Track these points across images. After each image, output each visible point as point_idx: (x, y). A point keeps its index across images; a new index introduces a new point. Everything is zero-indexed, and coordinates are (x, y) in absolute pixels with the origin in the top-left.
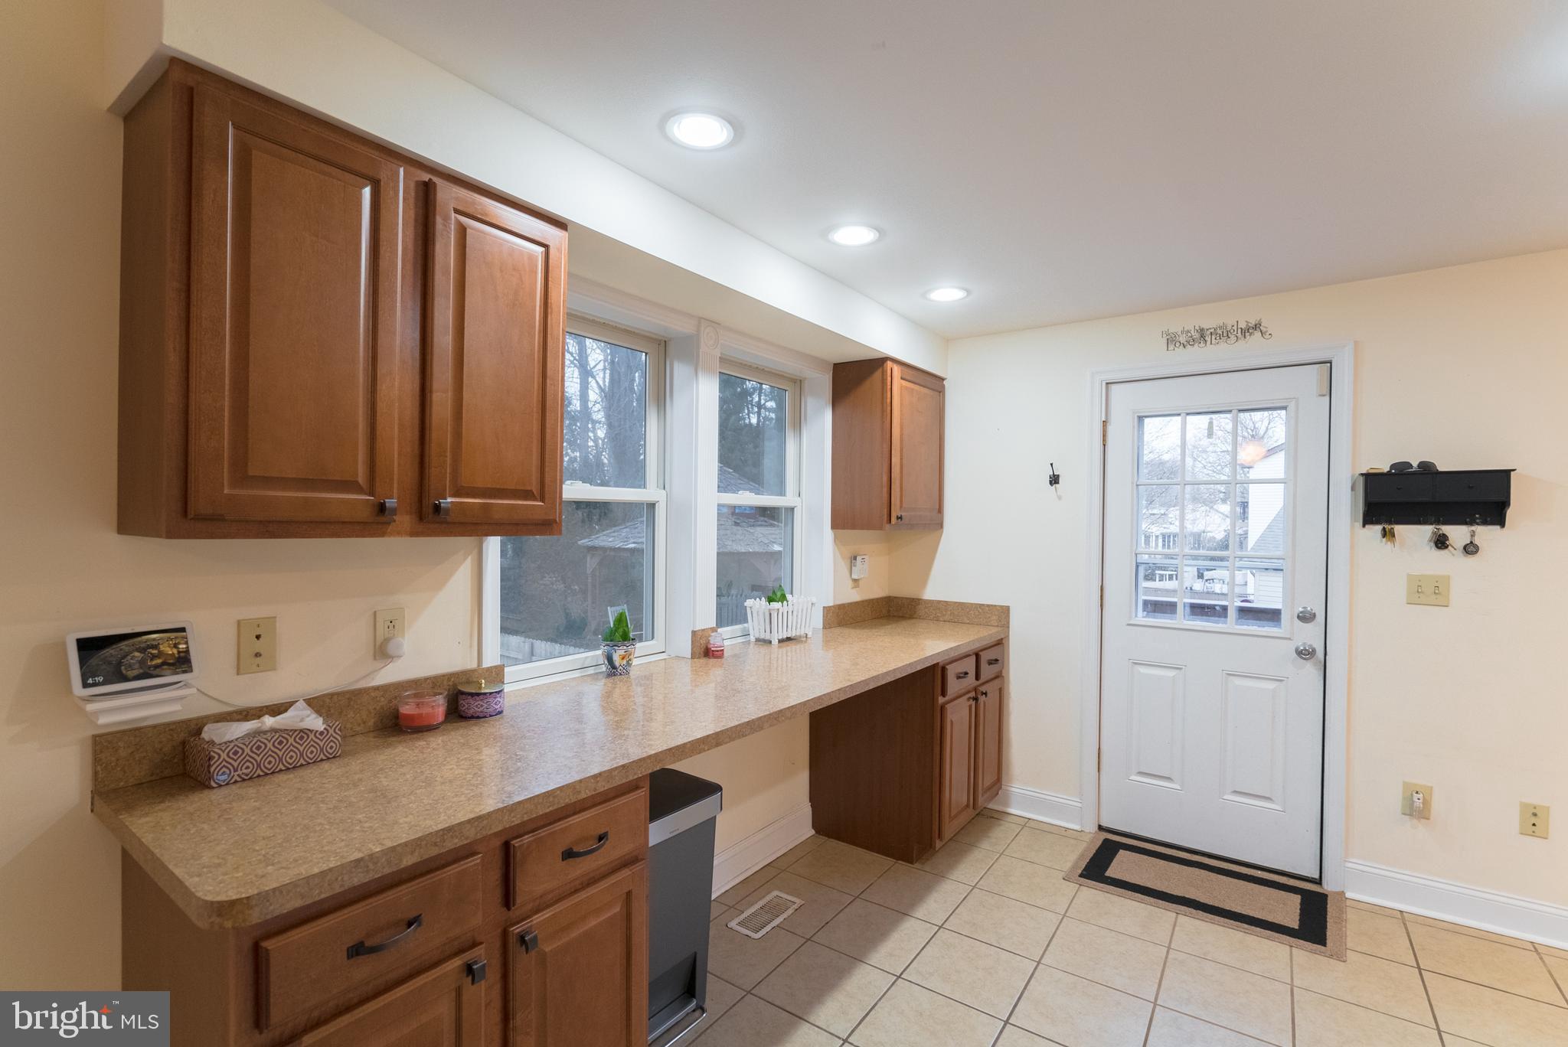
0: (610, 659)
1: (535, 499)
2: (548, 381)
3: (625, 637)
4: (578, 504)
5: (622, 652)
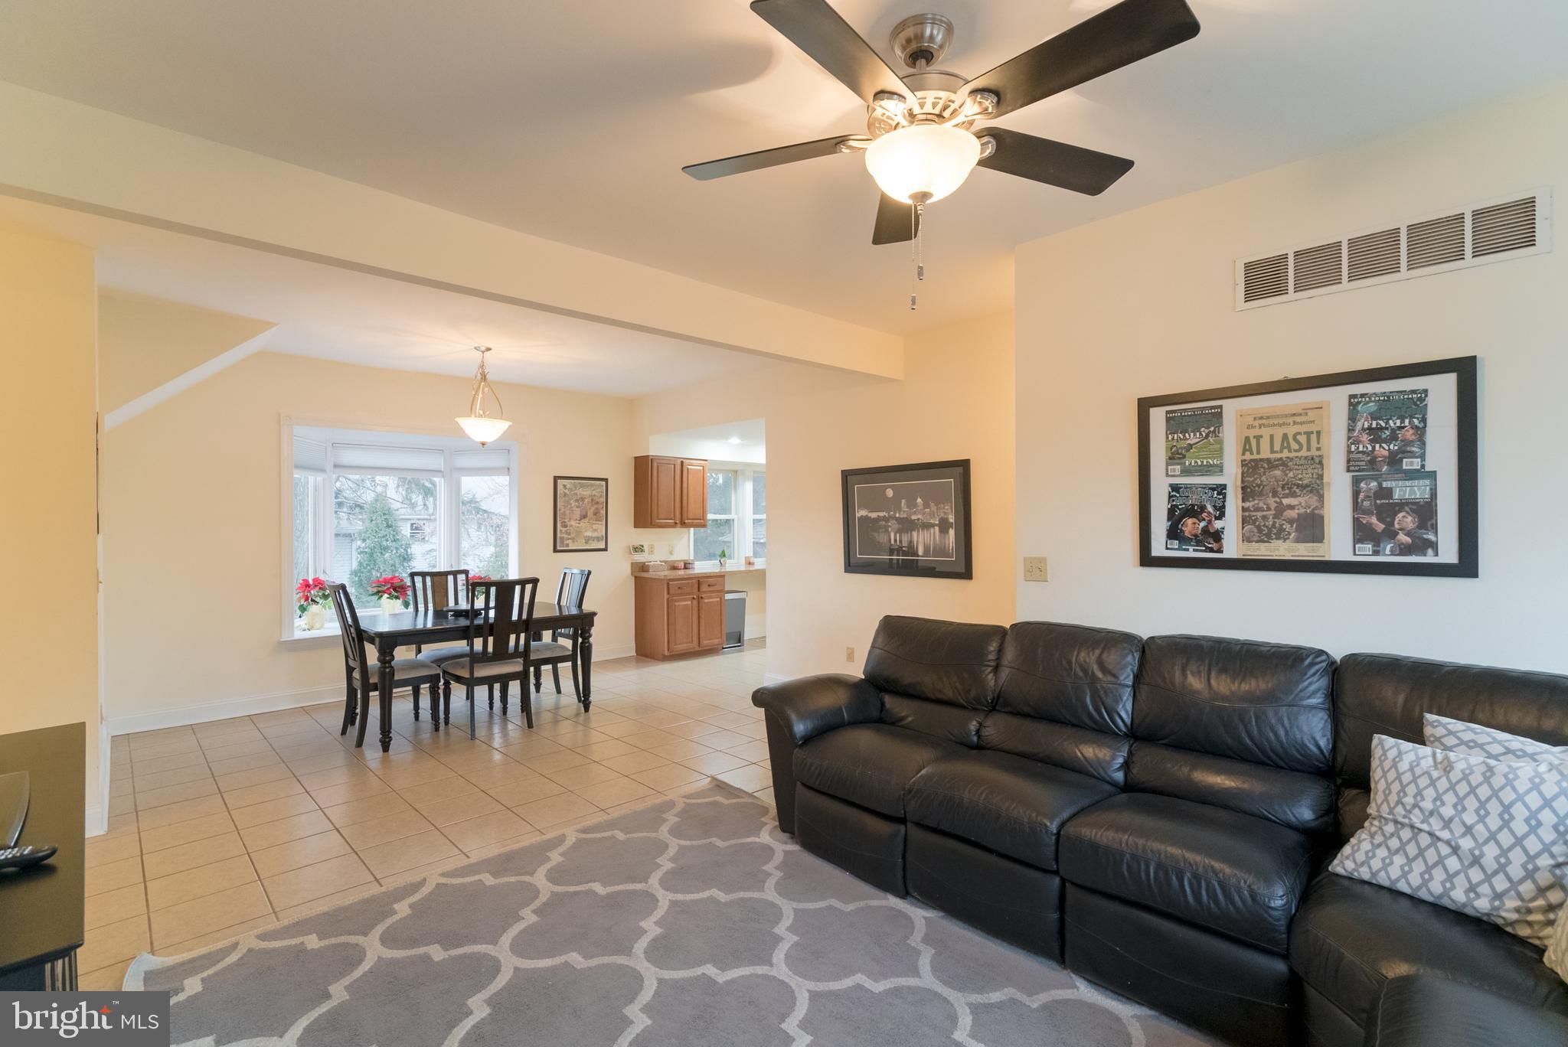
0: (720, 560)
1: (702, 520)
2: (704, 495)
3: (725, 556)
4: (710, 521)
5: (723, 560)
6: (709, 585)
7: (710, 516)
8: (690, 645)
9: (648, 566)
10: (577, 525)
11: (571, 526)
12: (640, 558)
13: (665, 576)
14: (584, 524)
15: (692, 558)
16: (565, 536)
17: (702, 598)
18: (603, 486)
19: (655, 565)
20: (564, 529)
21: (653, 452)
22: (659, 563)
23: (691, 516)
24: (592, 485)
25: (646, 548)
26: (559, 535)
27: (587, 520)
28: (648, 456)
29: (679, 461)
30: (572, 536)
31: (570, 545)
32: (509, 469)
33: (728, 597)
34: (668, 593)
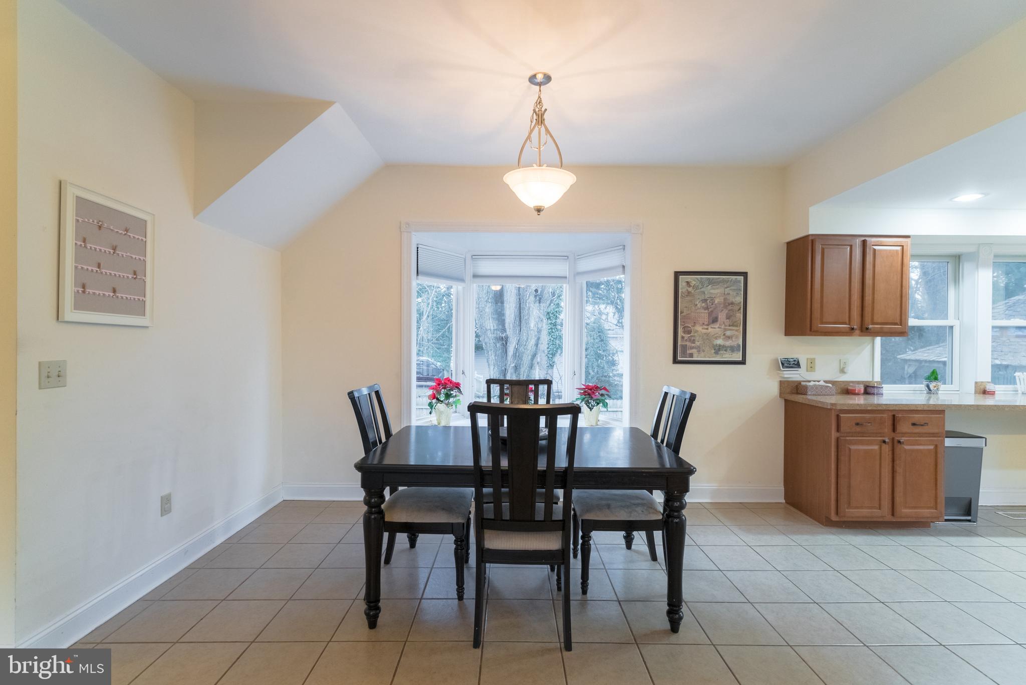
0: (928, 386)
1: (898, 325)
2: (903, 288)
3: (936, 379)
4: (913, 327)
5: (934, 385)
6: (914, 424)
7: (912, 322)
8: (876, 512)
9: (806, 387)
10: (705, 331)
11: (696, 331)
12: (793, 375)
13: (832, 404)
14: (714, 329)
15: (877, 378)
16: (688, 344)
17: (899, 442)
18: (740, 282)
19: (816, 387)
20: (686, 336)
21: (816, 228)
22: (822, 383)
23: (877, 318)
24: (724, 281)
25: (803, 363)
26: (680, 343)
27: (717, 325)
28: (808, 236)
29: (858, 242)
30: (698, 344)
31: (695, 355)
32: (624, 267)
33: (949, 442)
34: (838, 430)
